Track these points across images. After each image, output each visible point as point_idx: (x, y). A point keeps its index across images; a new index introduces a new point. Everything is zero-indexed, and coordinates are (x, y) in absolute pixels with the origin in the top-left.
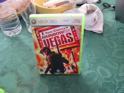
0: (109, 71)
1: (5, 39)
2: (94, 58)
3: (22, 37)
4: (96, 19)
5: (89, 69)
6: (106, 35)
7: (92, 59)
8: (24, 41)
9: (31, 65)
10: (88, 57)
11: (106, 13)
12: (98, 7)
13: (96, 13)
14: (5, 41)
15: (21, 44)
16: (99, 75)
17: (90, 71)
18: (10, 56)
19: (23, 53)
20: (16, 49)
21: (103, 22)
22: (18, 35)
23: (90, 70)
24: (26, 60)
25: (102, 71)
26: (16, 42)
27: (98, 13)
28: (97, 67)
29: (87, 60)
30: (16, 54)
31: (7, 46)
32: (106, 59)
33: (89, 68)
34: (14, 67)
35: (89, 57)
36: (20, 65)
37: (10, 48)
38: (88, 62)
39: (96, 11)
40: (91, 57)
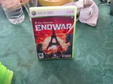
0: (97, 59)
1: (10, 26)
2: (85, 48)
3: (24, 25)
4: (91, 13)
5: (79, 57)
6: (99, 28)
7: (83, 48)
8: (26, 28)
10: (80, 46)
11: (102, 7)
12: (94, 2)
13: (91, 7)
14: (10, 27)
15: (23, 31)
16: (88, 62)
17: (81, 59)
18: (13, 40)
19: (24, 39)
20: (18, 35)
21: (98, 16)
22: (21, 24)
24: (26, 45)
25: (91, 59)
26: (19, 29)
27: (94, 7)
28: (87, 55)
31: (11, 32)
32: (96, 49)
33: (80, 56)
34: (16, 50)
36: (21, 49)
37: (14, 34)
38: (79, 50)
39: (92, 6)
40: (83, 46)
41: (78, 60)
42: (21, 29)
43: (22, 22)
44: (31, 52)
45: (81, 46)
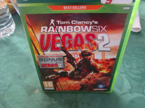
2: (136, 72)
5: (131, 92)
7: (133, 73)
8: (18, 45)
9: (28, 86)
15: (14, 51)
17: (135, 95)
19: (16, 65)
20: (4, 59)
22: (10, 38)
23: (134, 93)
26: (6, 48)
29: (124, 75)
30: (5, 67)
33: (131, 89)
35: (127, 70)
38: (127, 78)
40: (131, 69)
41: (130, 99)
42: (9, 47)
43: (11, 35)
44: (30, 91)
45: (127, 68)
